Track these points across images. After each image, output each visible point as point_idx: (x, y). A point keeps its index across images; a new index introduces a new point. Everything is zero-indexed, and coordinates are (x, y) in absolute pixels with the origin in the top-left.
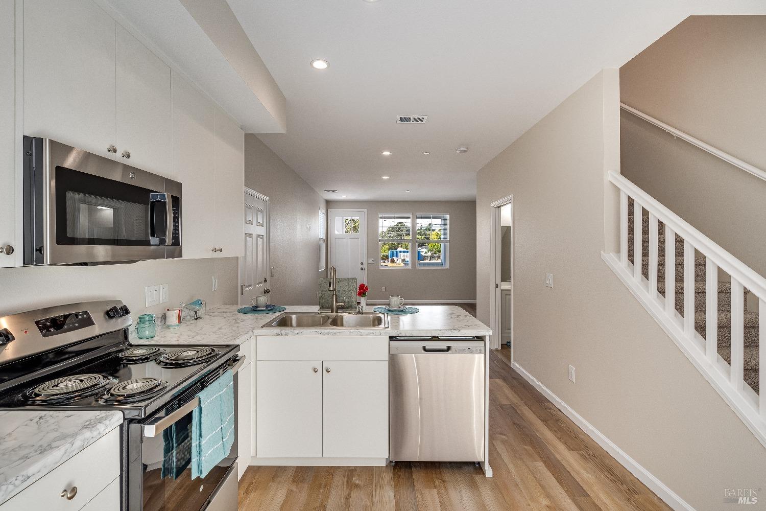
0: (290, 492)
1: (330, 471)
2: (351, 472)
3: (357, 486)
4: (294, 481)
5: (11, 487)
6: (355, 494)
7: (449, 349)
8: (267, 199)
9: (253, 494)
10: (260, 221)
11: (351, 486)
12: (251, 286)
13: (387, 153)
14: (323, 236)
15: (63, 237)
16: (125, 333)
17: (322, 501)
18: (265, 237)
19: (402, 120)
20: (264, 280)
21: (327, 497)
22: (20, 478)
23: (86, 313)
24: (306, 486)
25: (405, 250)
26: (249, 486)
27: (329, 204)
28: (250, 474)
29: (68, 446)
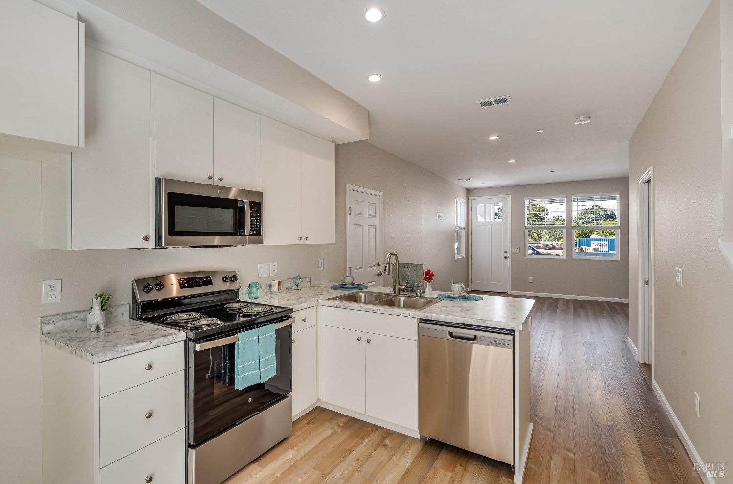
0: (335, 432)
1: (373, 428)
2: (388, 433)
3: (385, 446)
4: (342, 426)
5: (116, 353)
6: (380, 450)
7: (475, 338)
8: (381, 194)
9: (310, 425)
10: (372, 213)
11: (381, 444)
12: (361, 268)
13: (494, 138)
14: (462, 223)
15: (171, 231)
16: (236, 293)
17: (352, 447)
18: (378, 227)
19: (483, 104)
20: (377, 264)
21: (358, 445)
22: (121, 350)
23: (209, 277)
24: (348, 432)
25: (603, 238)
26: (312, 419)
27: (469, 192)
28: (317, 412)
29: (149, 342)
